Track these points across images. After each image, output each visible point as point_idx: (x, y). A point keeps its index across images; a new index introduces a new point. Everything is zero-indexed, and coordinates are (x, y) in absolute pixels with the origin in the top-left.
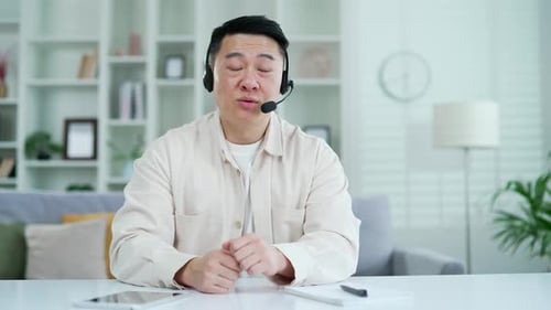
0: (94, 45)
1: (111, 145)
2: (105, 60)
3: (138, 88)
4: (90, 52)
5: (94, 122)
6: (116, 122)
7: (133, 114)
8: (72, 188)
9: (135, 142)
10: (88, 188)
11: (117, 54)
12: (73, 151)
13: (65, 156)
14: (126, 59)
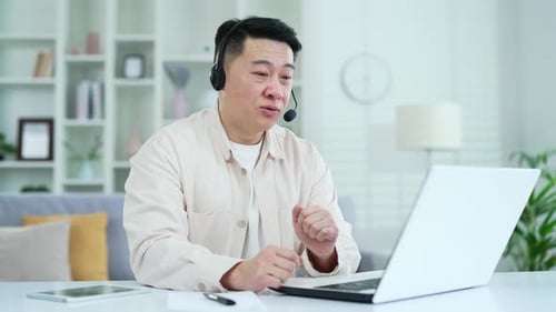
0: (51, 43)
1: (67, 145)
2: (61, 59)
3: (96, 88)
4: (46, 50)
5: (50, 123)
6: (73, 123)
7: (91, 114)
8: (26, 190)
9: (92, 143)
10: (43, 189)
11: (75, 52)
12: (27, 151)
13: (20, 157)
14: (84, 58)
